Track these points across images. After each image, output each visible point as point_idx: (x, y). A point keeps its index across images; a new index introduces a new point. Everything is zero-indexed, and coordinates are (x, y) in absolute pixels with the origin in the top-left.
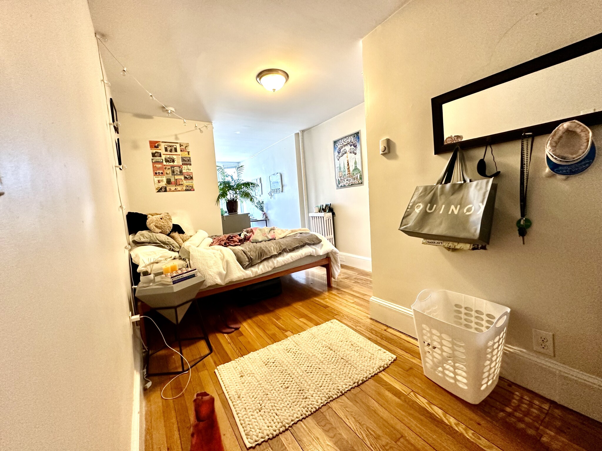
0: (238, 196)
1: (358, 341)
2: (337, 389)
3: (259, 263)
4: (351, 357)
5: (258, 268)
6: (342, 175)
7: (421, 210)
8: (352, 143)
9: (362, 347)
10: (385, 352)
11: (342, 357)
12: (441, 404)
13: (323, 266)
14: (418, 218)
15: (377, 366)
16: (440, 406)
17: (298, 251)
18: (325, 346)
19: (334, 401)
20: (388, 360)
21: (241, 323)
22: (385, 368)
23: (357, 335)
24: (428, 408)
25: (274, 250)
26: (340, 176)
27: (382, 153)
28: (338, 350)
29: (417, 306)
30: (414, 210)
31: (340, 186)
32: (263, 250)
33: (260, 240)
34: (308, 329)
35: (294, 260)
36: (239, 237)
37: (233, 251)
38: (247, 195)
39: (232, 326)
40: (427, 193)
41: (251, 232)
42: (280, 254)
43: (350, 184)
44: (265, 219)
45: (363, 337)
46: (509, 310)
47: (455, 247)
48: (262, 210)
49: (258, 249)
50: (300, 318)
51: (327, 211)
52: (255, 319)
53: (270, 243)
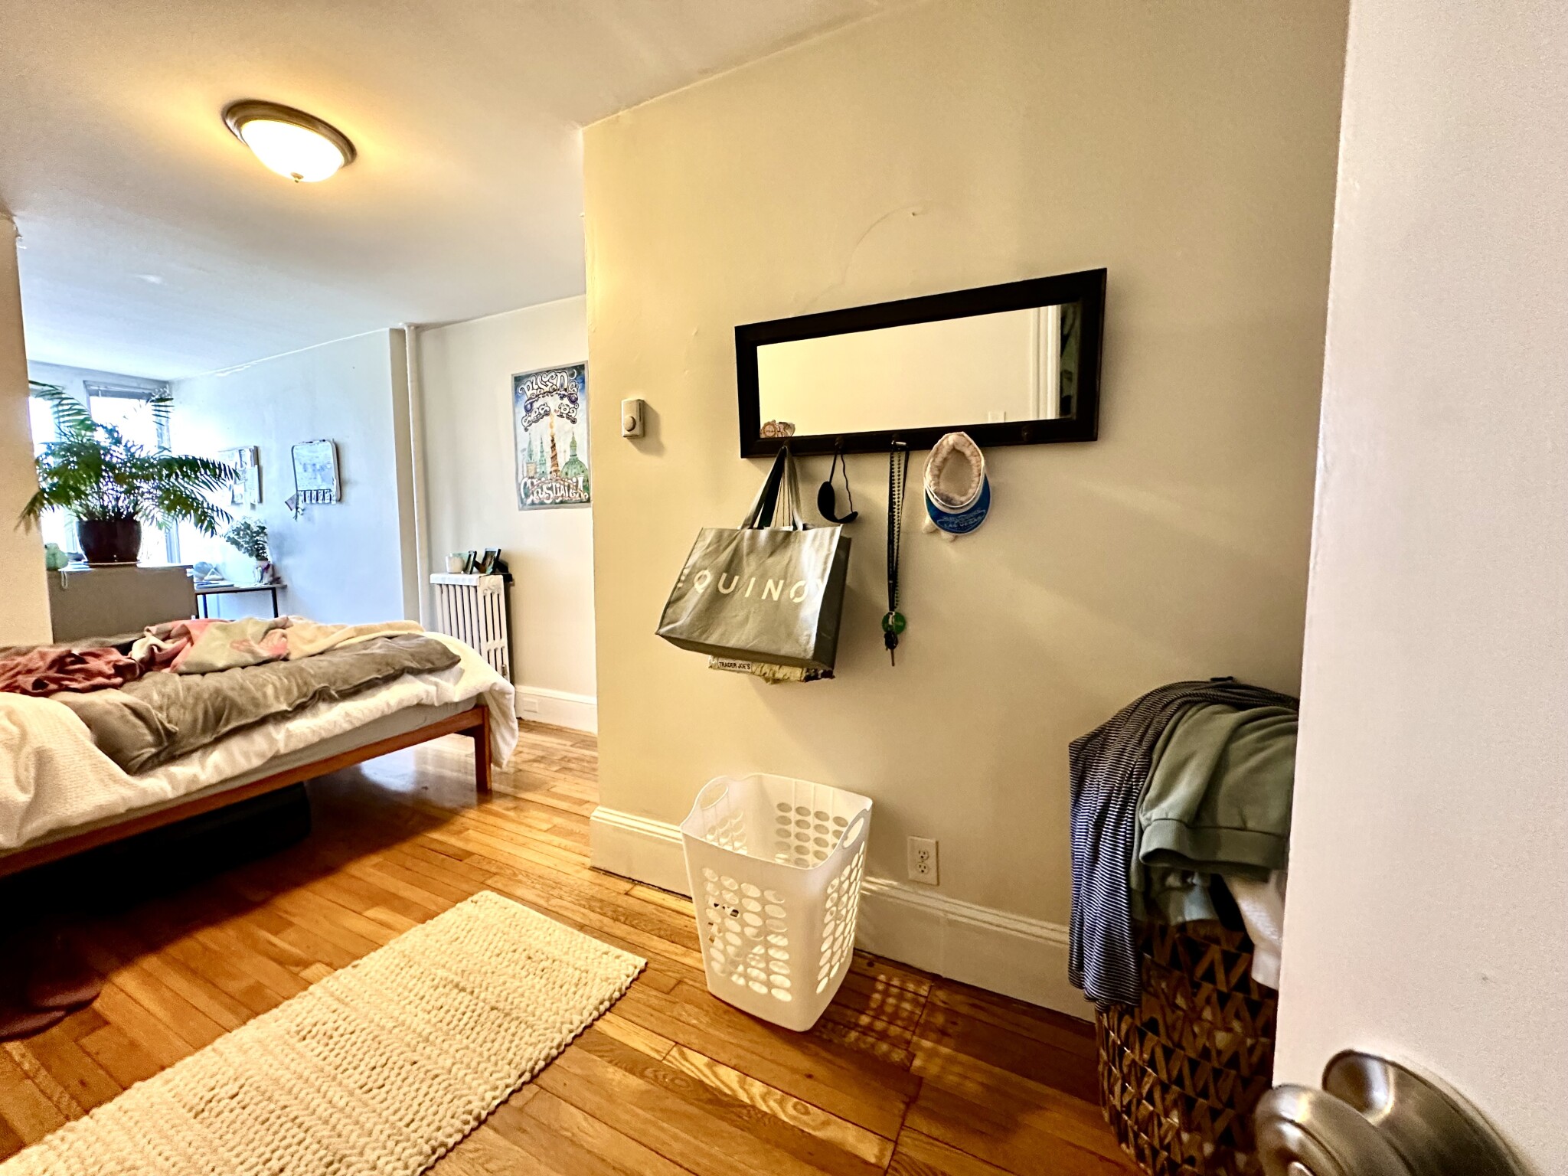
0: (146, 504)
1: (549, 943)
2: (464, 1113)
3: (205, 746)
4: (522, 995)
5: (203, 767)
6: (536, 473)
7: (708, 586)
8: (566, 390)
9: (557, 958)
10: (618, 957)
11: (493, 1003)
12: (739, 1057)
13: (465, 732)
14: (700, 605)
15: (594, 1001)
16: (733, 1062)
17: (374, 696)
18: (443, 983)
19: (451, 1154)
20: (624, 977)
21: (104, 977)
22: (613, 1002)
23: (547, 925)
24: (707, 1077)
25: (277, 698)
26: (531, 475)
27: (628, 433)
28: (484, 985)
29: (694, 824)
30: (693, 585)
31: (529, 501)
32: (225, 698)
33: (221, 664)
34: (392, 942)
35: (357, 724)
36: (116, 656)
37: (78, 710)
38: (180, 503)
39: (52, 1002)
40: (721, 548)
41: (179, 636)
42: (300, 709)
43: (558, 501)
44: (269, 586)
45: (564, 927)
46: (868, 804)
47: (774, 675)
48: (257, 556)
49: (206, 696)
50: (368, 909)
51: (490, 570)
52: (174, 950)
53: (263, 673)
